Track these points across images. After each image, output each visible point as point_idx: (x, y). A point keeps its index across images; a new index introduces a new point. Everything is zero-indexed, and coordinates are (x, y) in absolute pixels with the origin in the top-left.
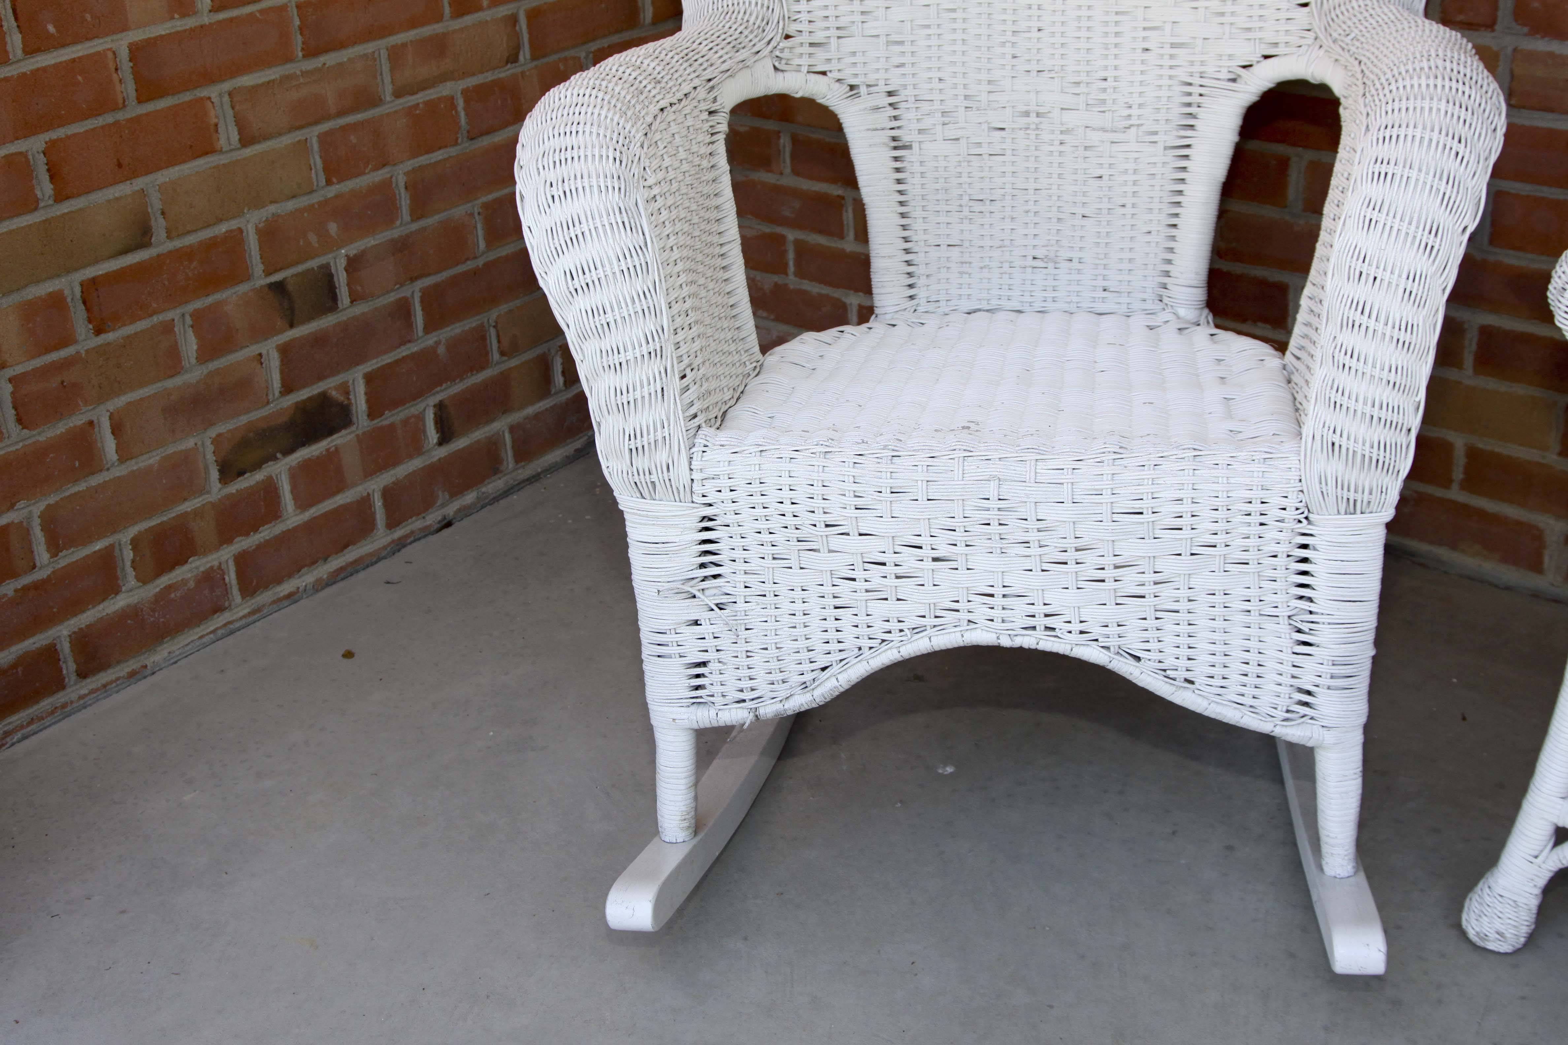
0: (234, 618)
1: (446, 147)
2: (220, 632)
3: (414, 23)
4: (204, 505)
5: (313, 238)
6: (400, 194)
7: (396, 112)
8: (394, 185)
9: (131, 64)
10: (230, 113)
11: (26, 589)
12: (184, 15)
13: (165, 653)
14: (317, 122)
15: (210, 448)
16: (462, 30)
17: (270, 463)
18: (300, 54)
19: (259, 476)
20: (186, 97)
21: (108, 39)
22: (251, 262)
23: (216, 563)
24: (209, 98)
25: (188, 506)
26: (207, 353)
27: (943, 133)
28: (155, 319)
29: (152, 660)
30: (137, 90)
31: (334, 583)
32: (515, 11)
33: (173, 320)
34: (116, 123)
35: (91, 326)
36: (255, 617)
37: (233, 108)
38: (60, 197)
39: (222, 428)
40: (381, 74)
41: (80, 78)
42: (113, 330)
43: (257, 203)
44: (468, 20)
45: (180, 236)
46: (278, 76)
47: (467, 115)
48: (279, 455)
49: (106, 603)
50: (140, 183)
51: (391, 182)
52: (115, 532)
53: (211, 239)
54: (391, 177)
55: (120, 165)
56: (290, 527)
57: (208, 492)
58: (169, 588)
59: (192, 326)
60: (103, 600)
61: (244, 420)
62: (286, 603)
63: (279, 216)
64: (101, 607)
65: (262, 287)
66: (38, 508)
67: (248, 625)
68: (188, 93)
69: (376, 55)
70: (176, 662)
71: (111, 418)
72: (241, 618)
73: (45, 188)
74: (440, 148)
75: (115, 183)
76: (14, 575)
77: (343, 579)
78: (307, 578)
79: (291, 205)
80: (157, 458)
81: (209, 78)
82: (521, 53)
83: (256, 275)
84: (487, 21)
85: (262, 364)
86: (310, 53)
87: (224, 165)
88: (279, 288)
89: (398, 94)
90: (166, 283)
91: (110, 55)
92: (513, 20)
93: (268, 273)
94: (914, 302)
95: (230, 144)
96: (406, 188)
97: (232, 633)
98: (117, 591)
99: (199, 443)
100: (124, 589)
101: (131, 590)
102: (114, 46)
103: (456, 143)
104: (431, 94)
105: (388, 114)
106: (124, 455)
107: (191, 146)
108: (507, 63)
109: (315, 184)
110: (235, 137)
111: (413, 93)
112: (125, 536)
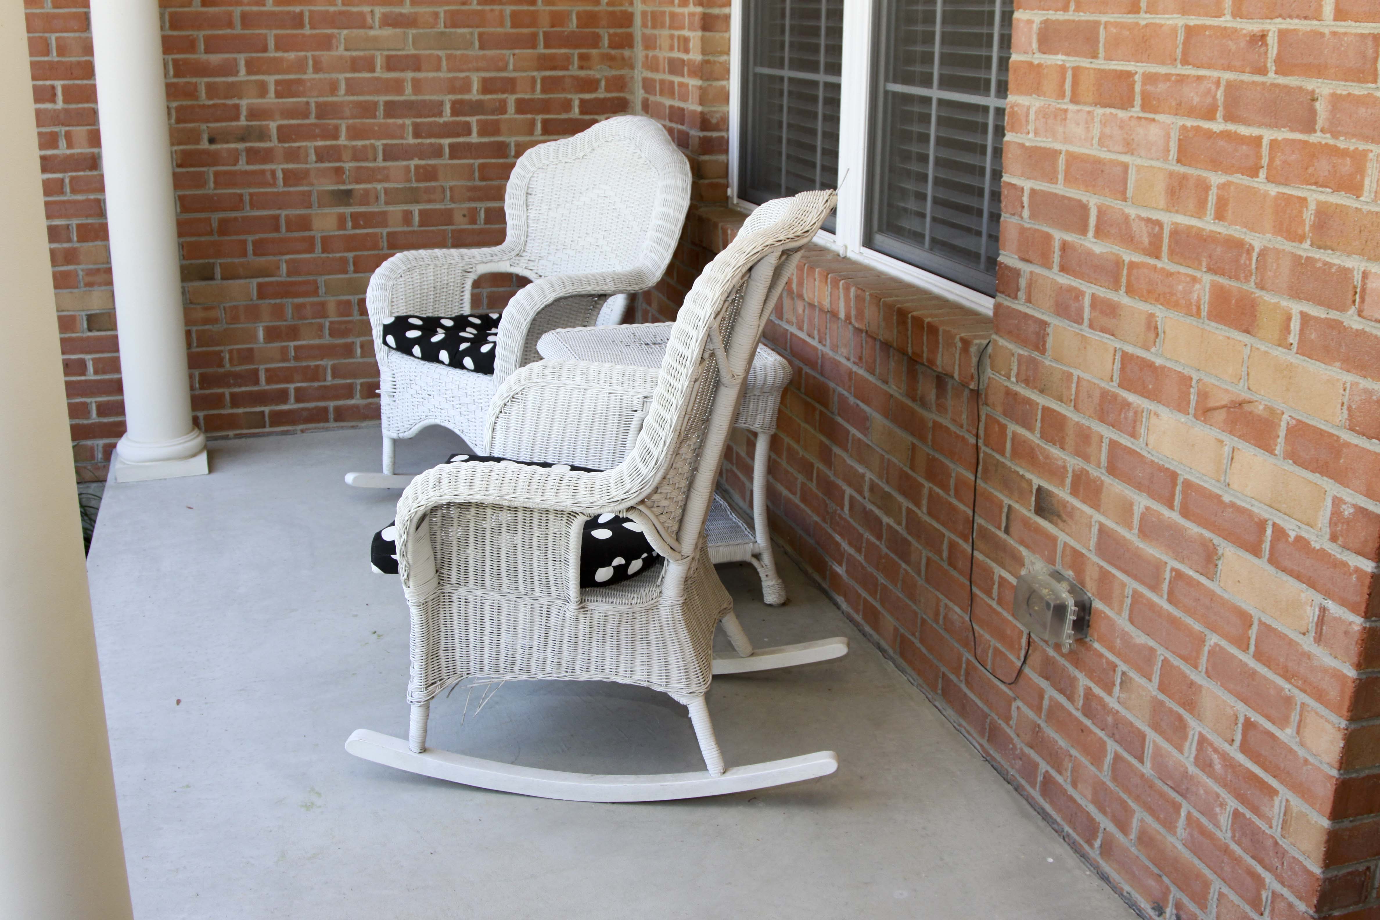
12: (408, 226)
21: (381, 229)
38: (356, 271)
49: (349, 401)
52: (355, 378)
54: (481, 292)
58: (371, 403)
60: (347, 399)
64: (346, 401)
66: (331, 363)
71: (361, 343)
73: (351, 268)
76: (318, 380)
91: (380, 234)
96: (486, 297)
98: (352, 398)
100: (355, 398)
101: (358, 399)
102: (382, 231)
112: (359, 381)
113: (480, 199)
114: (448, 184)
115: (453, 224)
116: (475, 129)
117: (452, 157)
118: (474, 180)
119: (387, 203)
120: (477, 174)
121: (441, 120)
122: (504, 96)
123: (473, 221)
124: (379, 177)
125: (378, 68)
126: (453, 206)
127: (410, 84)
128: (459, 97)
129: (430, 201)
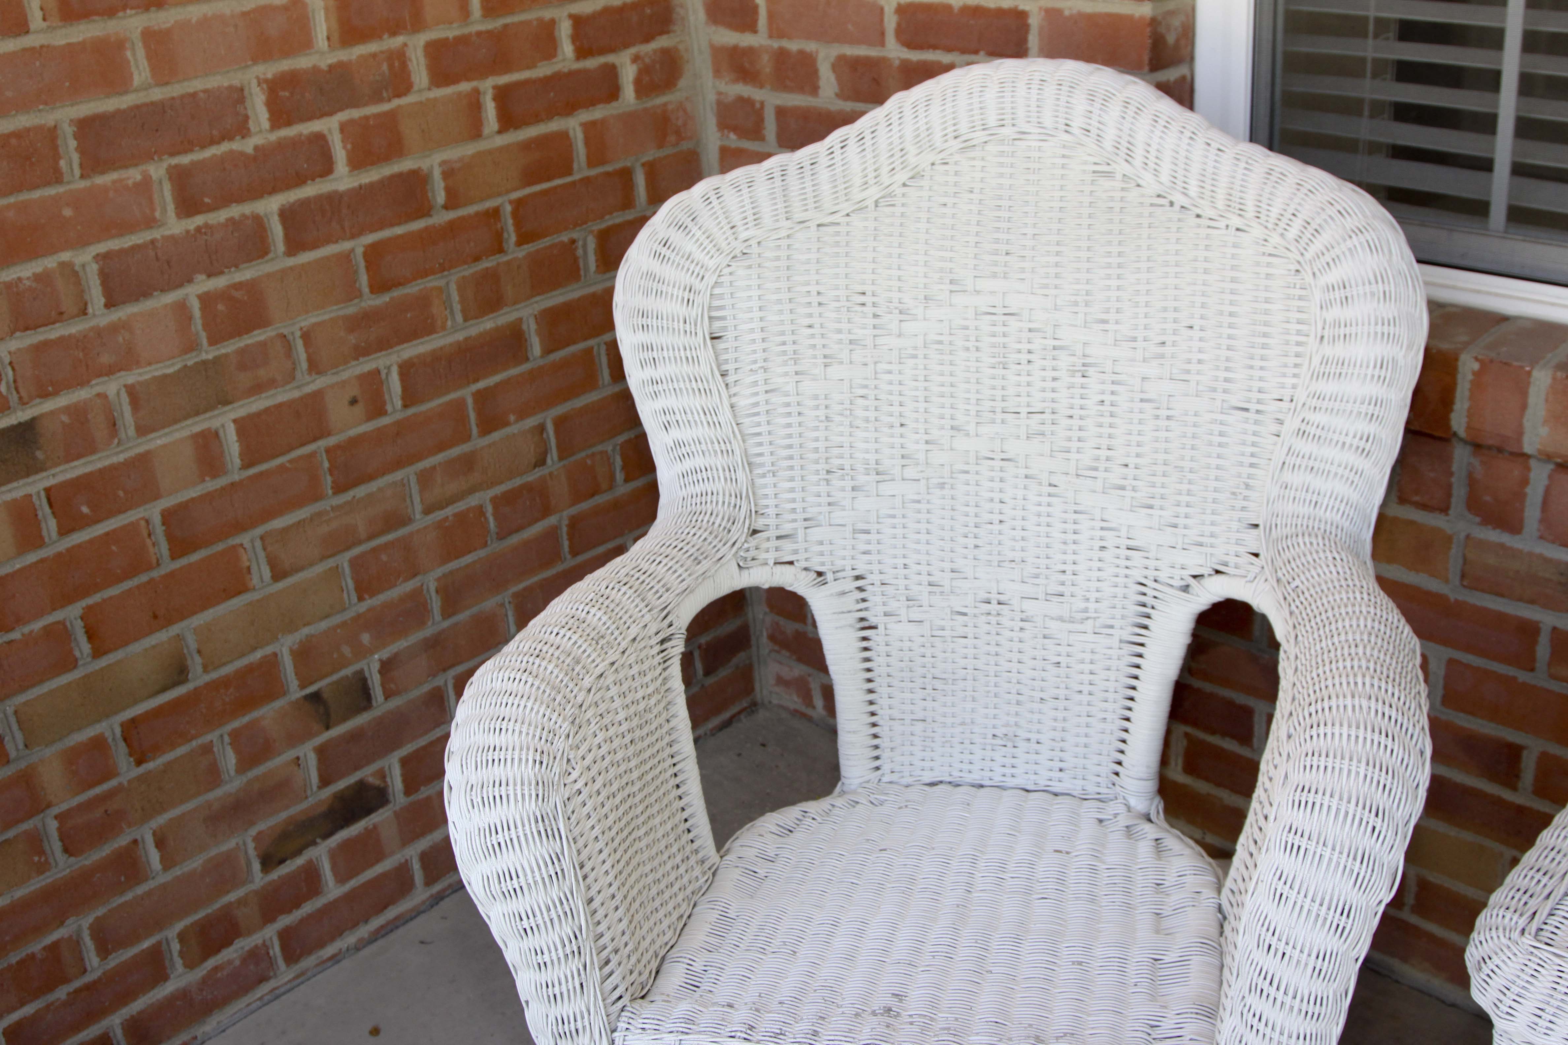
0: (279, 984)
1: (475, 550)
2: (266, 998)
3: (441, 447)
4: (247, 894)
5: (346, 650)
6: (431, 599)
7: (425, 528)
8: (425, 592)
9: (164, 528)
10: (262, 555)
11: (77, 991)
12: (214, 477)
13: (214, 1023)
14: (348, 548)
15: (251, 846)
16: (490, 446)
17: (311, 848)
18: (330, 492)
19: (300, 861)
20: (220, 547)
21: (141, 509)
22: (286, 680)
23: (260, 942)
24: (242, 545)
25: (233, 897)
26: (246, 762)
27: (908, 615)
28: (194, 743)
29: (201, 1031)
30: (170, 549)
31: (376, 940)
32: (542, 421)
33: (212, 741)
34: (151, 581)
35: (132, 759)
36: (300, 980)
37: (265, 549)
38: (97, 653)
39: (262, 826)
40: (411, 497)
41: (114, 548)
42: (154, 759)
43: (291, 627)
44: (496, 436)
45: (216, 668)
46: (308, 515)
47: (496, 519)
48: (318, 840)
49: (156, 991)
50: (175, 629)
51: (422, 590)
52: (161, 929)
53: (246, 666)
54: (422, 585)
55: (155, 617)
56: (331, 899)
57: (252, 882)
58: (216, 969)
59: (231, 744)
60: (153, 988)
61: (284, 815)
62: (330, 964)
63: (312, 636)
64: (152, 993)
65: (298, 700)
66: (86, 922)
67: (292, 989)
68: (220, 544)
69: (405, 481)
70: (224, 1031)
71: (154, 834)
72: (286, 984)
73: (84, 647)
74: (470, 552)
75: (152, 632)
76: (66, 980)
77: (383, 936)
78: (350, 939)
79: (324, 625)
80: (201, 862)
81: (240, 527)
82: (549, 456)
83: (291, 690)
84: (514, 434)
85: (299, 765)
86: (339, 489)
87: (258, 601)
88: (316, 698)
89: (427, 511)
90: (204, 711)
91: (143, 523)
92: (541, 428)
93: (302, 687)
94: (879, 772)
95: (262, 581)
96: (437, 592)
97: (278, 997)
98: (165, 978)
99: (241, 843)
100: (172, 976)
101: (180, 976)
102: (146, 514)
103: (485, 545)
104: (460, 506)
105: (418, 531)
106: (168, 863)
107: (224, 590)
108: (535, 467)
109: (347, 602)
110: (267, 573)
111: (442, 508)
112: (172, 932)
113: (383, 345)
114: (294, 328)
115: (325, 433)
116: (340, 154)
117: (294, 246)
118: (360, 295)
119: (142, 430)
120: (364, 279)
121: (247, 146)
122: (399, 40)
123: (378, 409)
124: (106, 359)
125: (36, 19)
126: (319, 383)
127: (141, 52)
128: (285, 65)
129: (258, 388)
